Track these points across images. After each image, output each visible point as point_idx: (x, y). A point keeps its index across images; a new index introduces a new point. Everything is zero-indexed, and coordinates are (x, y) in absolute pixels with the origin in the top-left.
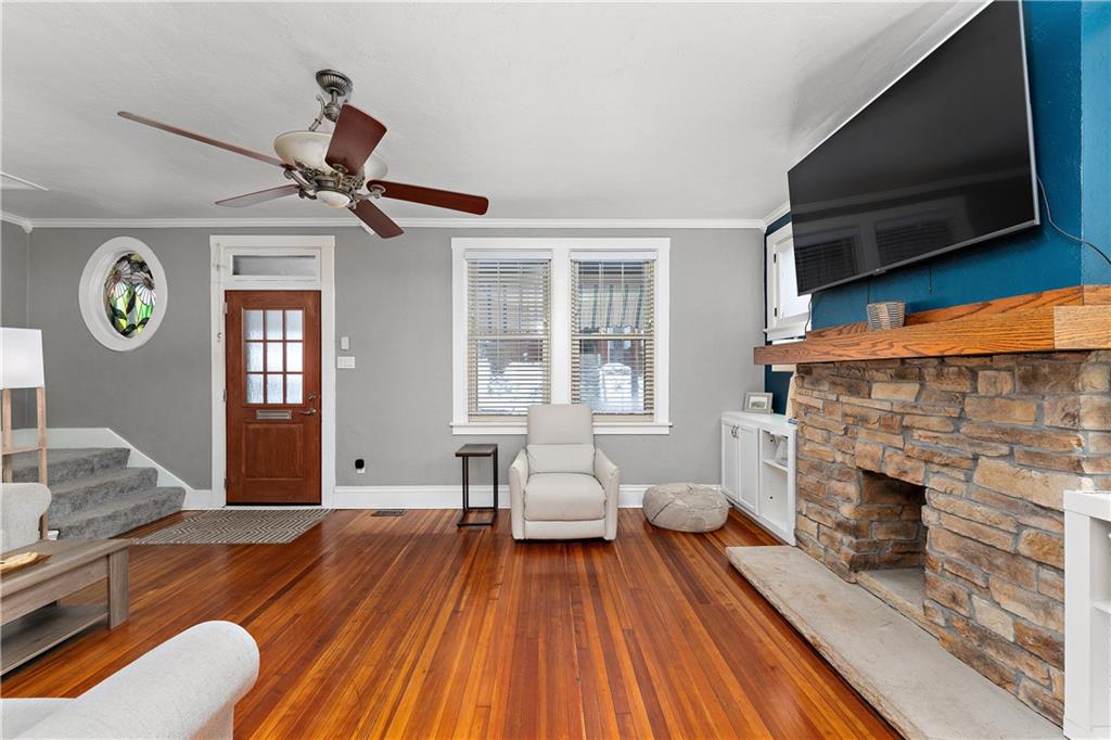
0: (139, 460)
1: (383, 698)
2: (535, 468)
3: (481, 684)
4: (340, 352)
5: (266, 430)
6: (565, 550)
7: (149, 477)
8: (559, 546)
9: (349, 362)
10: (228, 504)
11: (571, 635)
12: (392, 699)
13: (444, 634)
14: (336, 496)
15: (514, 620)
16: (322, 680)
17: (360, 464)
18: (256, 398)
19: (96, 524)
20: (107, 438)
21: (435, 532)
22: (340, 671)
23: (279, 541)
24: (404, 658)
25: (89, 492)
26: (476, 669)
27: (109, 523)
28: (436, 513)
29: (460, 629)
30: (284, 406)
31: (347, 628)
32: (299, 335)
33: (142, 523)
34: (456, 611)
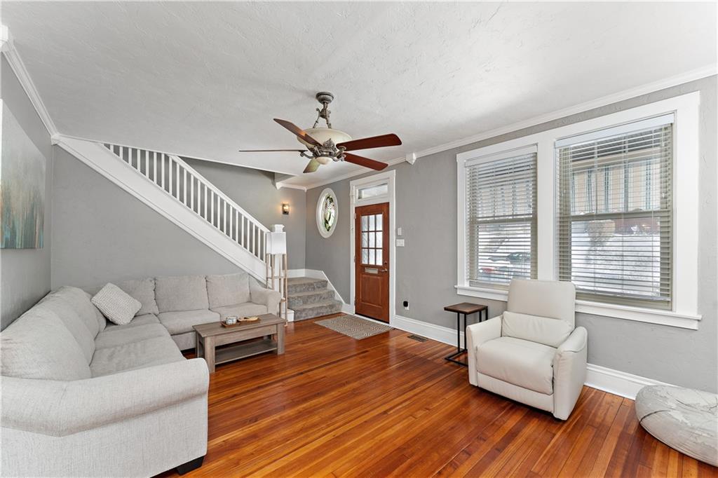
0: (331, 286)
1: (307, 436)
2: (506, 331)
3: (346, 463)
4: (398, 237)
5: (369, 278)
6: (508, 408)
7: (331, 294)
8: (505, 404)
9: (402, 243)
10: (356, 313)
11: (433, 472)
12: (309, 439)
13: (366, 422)
14: (397, 321)
15: (409, 438)
16: (300, 412)
17: (406, 304)
18: (365, 262)
19: (307, 311)
20: (322, 275)
21: (429, 359)
22: (309, 412)
23: (356, 338)
24: (336, 422)
25: (309, 297)
26: (355, 453)
27: (311, 312)
28: (444, 346)
29: (374, 425)
30: (375, 267)
31: (333, 393)
32: (381, 229)
33: (324, 314)
34: (385, 412)
